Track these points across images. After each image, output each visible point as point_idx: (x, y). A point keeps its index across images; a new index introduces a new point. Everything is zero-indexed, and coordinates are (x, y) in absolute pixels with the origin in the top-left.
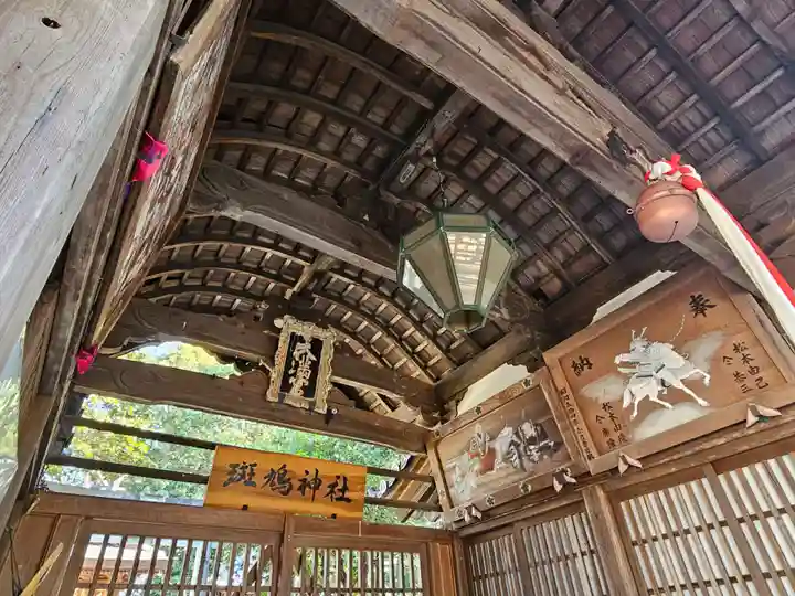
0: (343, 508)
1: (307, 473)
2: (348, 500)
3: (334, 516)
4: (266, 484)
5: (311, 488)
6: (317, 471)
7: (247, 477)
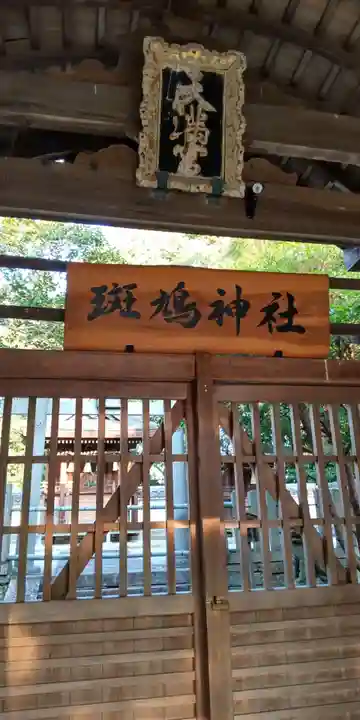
0: (292, 341)
1: (222, 292)
2: (300, 329)
3: (279, 354)
4: (156, 312)
5: (230, 314)
6: (239, 289)
7: (124, 305)
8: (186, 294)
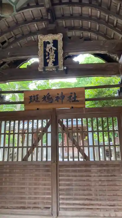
1: (58, 94)
2: (78, 101)
3: (72, 107)
4: (43, 101)
5: (60, 99)
6: (62, 93)
7: (36, 99)
8: (50, 95)
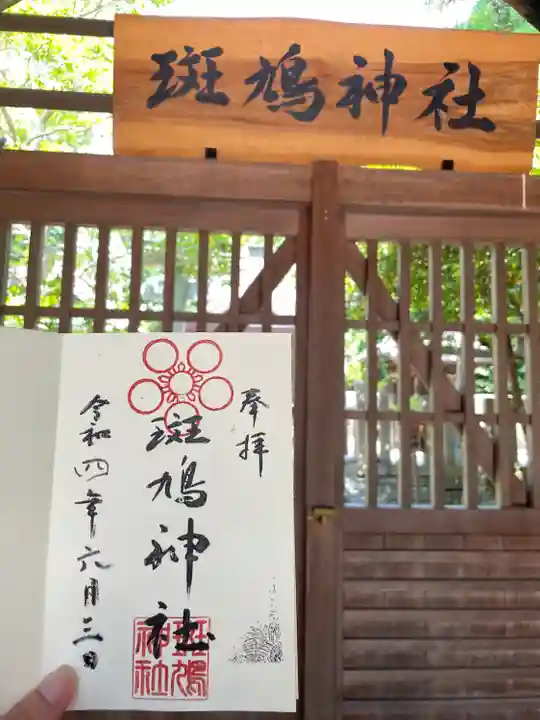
0: (471, 144)
1: (360, 62)
2: (487, 125)
3: (448, 165)
4: (253, 96)
5: (372, 96)
6: (388, 55)
7: (203, 83)
8: (301, 64)
